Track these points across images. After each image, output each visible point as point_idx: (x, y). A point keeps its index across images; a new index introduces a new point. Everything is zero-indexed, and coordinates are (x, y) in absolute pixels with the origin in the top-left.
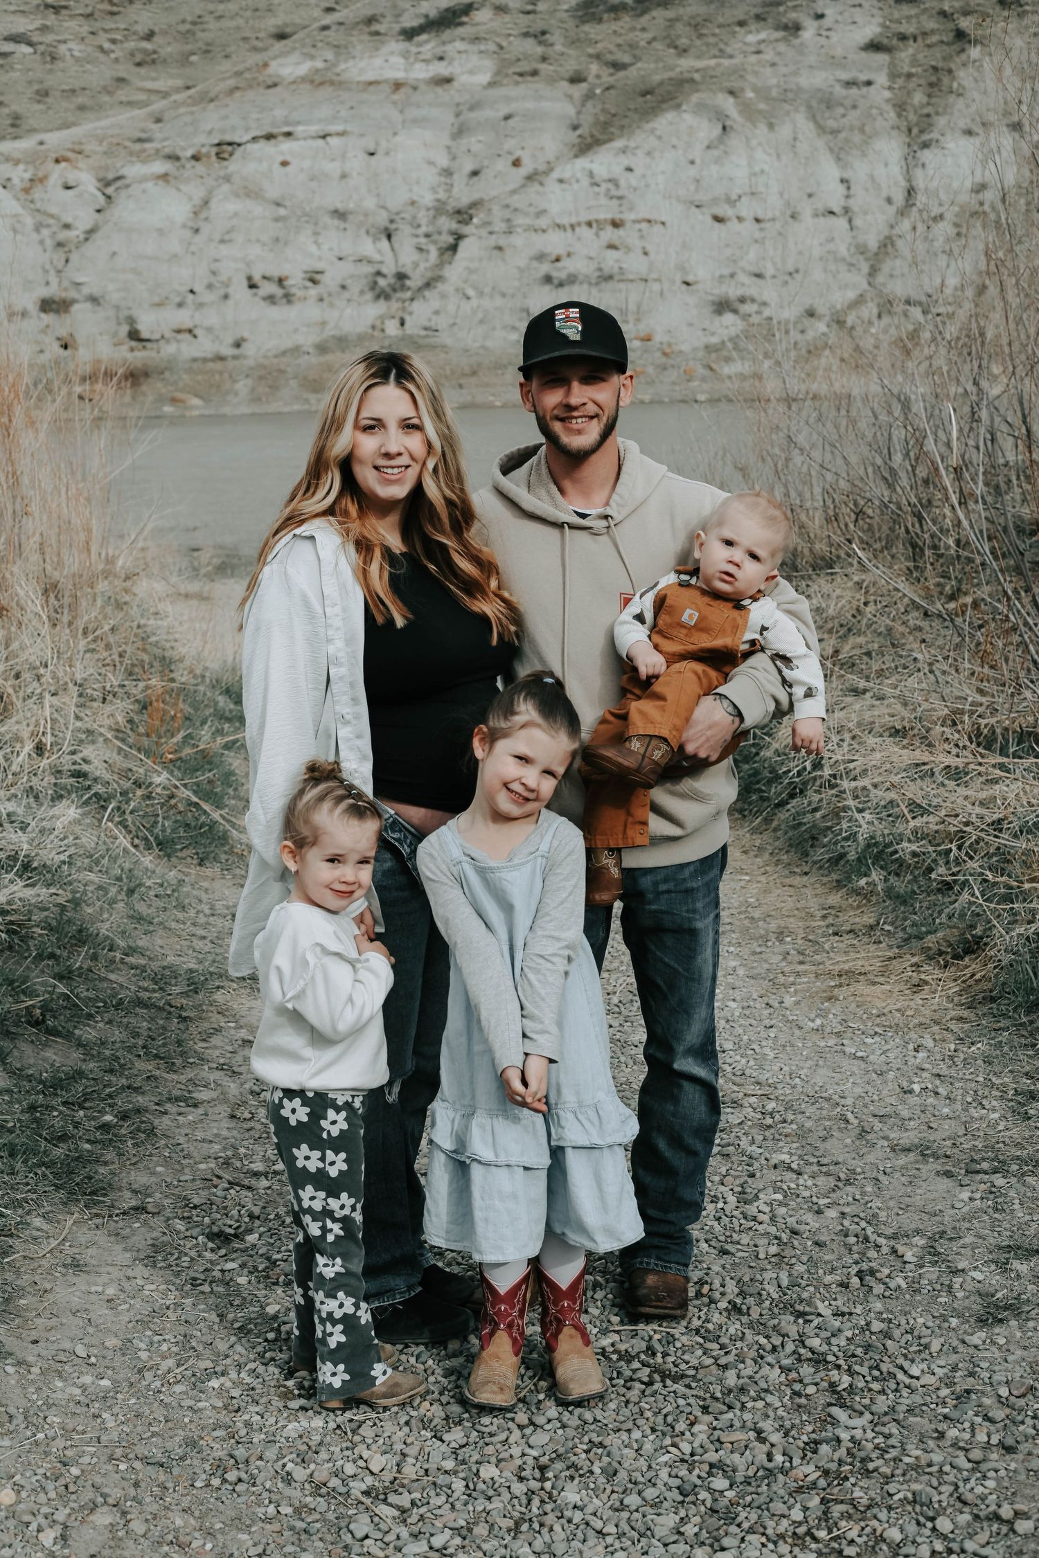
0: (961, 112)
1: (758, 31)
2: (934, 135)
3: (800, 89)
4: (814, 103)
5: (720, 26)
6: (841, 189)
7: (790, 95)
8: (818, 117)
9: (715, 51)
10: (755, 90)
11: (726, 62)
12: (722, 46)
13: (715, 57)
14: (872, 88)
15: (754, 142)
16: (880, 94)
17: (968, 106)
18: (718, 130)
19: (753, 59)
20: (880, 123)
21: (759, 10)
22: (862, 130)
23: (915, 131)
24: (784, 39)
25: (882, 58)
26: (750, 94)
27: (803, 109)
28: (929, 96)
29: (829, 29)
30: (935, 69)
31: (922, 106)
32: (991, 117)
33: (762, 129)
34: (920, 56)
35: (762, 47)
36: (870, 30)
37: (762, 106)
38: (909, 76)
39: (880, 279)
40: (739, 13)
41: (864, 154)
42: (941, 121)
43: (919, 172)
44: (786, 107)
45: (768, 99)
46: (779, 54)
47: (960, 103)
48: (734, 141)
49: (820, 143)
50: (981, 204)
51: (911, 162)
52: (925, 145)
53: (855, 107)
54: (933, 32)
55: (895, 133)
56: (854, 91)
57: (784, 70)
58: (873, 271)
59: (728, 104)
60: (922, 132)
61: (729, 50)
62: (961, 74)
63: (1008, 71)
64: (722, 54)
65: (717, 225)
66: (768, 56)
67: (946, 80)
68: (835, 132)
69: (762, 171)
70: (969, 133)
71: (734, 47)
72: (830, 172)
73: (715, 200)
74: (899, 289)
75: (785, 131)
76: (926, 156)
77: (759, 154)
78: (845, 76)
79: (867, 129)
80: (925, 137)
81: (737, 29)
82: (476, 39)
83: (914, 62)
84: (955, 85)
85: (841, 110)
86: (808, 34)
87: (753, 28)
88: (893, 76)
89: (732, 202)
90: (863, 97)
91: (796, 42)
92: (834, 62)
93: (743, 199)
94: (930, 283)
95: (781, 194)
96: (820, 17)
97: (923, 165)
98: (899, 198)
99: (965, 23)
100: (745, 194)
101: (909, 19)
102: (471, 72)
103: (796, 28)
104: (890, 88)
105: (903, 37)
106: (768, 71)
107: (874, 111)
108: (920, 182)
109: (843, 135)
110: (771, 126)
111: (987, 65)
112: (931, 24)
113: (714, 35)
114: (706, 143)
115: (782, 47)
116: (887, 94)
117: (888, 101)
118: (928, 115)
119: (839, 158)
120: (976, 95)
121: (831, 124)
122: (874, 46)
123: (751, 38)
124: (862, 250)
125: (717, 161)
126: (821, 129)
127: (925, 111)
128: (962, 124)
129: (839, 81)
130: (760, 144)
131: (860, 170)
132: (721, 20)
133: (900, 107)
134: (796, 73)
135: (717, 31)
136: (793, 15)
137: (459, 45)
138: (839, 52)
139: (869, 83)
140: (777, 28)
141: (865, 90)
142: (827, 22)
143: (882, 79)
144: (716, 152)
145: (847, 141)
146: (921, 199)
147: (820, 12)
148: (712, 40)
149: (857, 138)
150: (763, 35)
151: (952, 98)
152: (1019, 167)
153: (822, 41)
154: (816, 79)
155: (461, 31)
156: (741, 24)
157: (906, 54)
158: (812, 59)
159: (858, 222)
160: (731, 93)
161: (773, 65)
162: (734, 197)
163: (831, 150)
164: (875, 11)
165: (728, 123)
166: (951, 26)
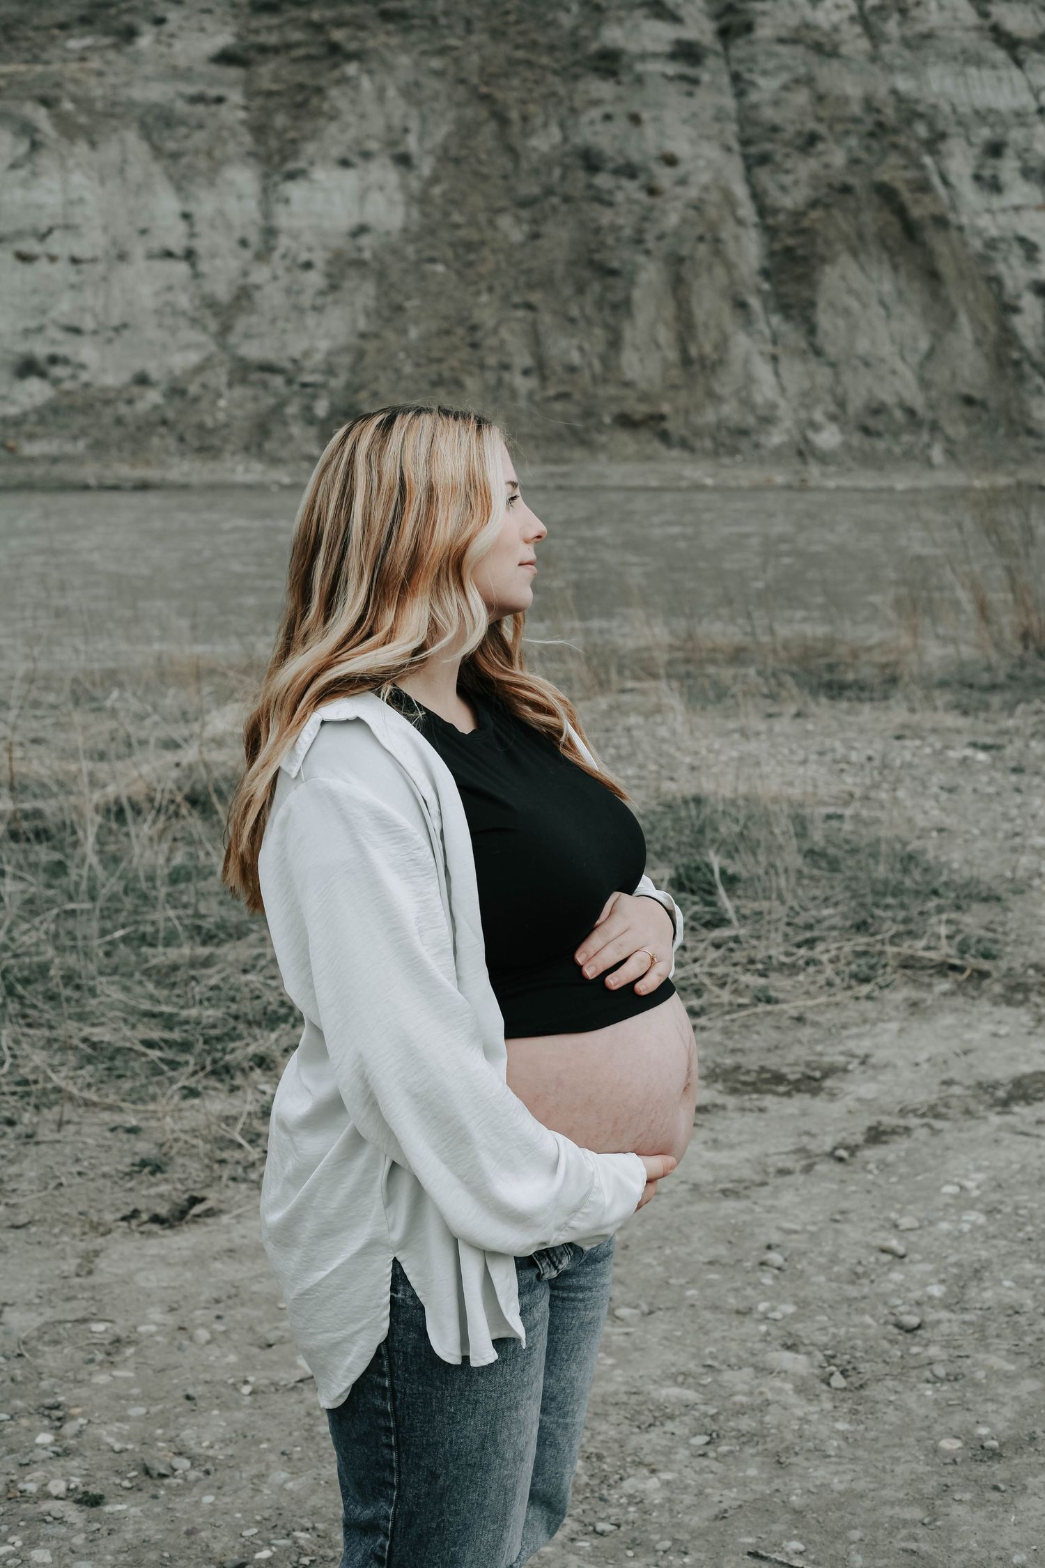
0: (336, 138)
1: (82, 36)
2: (301, 164)
3: (131, 104)
4: (150, 120)
5: (36, 29)
6: (182, 227)
7: (119, 110)
8: (155, 136)
9: (28, 56)
10: (75, 100)
11: (39, 68)
12: (36, 51)
13: (26, 62)
14: (223, 110)
15: (71, 163)
16: (233, 113)
17: (343, 131)
18: (23, 147)
19: (74, 66)
20: (231, 148)
21: (84, 12)
22: (209, 154)
23: (276, 159)
24: (115, 47)
25: (234, 73)
26: (68, 106)
27: (135, 125)
28: (296, 118)
29: (172, 36)
30: (301, 87)
31: (285, 130)
32: (373, 146)
33: (82, 148)
34: (284, 72)
35: (88, 54)
36: (223, 39)
37: (83, 120)
38: (269, 94)
39: (233, 339)
40: (60, 15)
41: (212, 184)
42: (310, 148)
43: (280, 209)
44: (114, 122)
45: (90, 112)
46: (108, 63)
47: (333, 129)
48: (45, 160)
49: (156, 168)
50: (360, 250)
51: (267, 194)
52: (291, 176)
53: (201, 126)
54: (298, 45)
55: (251, 161)
56: (200, 109)
57: (111, 79)
58: (226, 329)
59: (40, 116)
60: (284, 159)
61: (45, 56)
62: (334, 92)
63: (391, 92)
64: (36, 60)
65: (19, 265)
66: (95, 63)
67: (315, 101)
68: (175, 156)
69: (81, 200)
70: (345, 163)
71: (53, 53)
72: (166, 204)
73: (19, 234)
74: (253, 351)
75: (110, 152)
76: (294, 190)
77: (77, 178)
78: (192, 90)
79: (217, 153)
80: (291, 166)
81: (56, 32)
83: (276, 78)
84: (326, 106)
85: (183, 131)
86: (145, 42)
87: (76, 31)
88: (250, 93)
89: (43, 237)
90: (214, 115)
91: (129, 49)
92: (177, 73)
93: (57, 234)
94: (296, 348)
95: (105, 229)
96: (160, 21)
97: (287, 201)
98: (255, 238)
99: (338, 35)
100: (58, 227)
101: (268, 29)
103: (130, 34)
104: (246, 108)
105: (263, 49)
106: (93, 81)
107: (225, 134)
108: (282, 219)
109: (184, 161)
110: (93, 145)
111: (366, 83)
112: (296, 36)
113: (27, 39)
114: (9, 161)
115: (111, 55)
116: (242, 115)
117: (243, 123)
118: (293, 141)
119: (180, 185)
120: (351, 119)
121: (171, 146)
122: (225, 58)
123: (74, 44)
124: (210, 304)
125: (25, 184)
126: (158, 152)
127: (291, 134)
128: (336, 152)
129: (181, 95)
130: (78, 165)
131: (206, 204)
132: (36, 21)
133: (259, 130)
134: (128, 84)
135: (31, 34)
136: (126, 19)
138: (182, 62)
139: (220, 100)
140: (106, 33)
141: (213, 108)
142: (169, 27)
143: (236, 97)
144: (22, 173)
145: (190, 166)
146: (283, 242)
147: (159, 14)
148: (24, 44)
149: (203, 163)
150: (88, 41)
151: (322, 122)
152: (407, 204)
153: (163, 49)
154: (155, 93)
156: (63, 26)
157: (266, 73)
158: (149, 69)
159: (204, 267)
160: (46, 102)
161: (100, 74)
162: (43, 229)
163: (171, 178)
164: (229, 19)
165: (38, 137)
166: (321, 38)
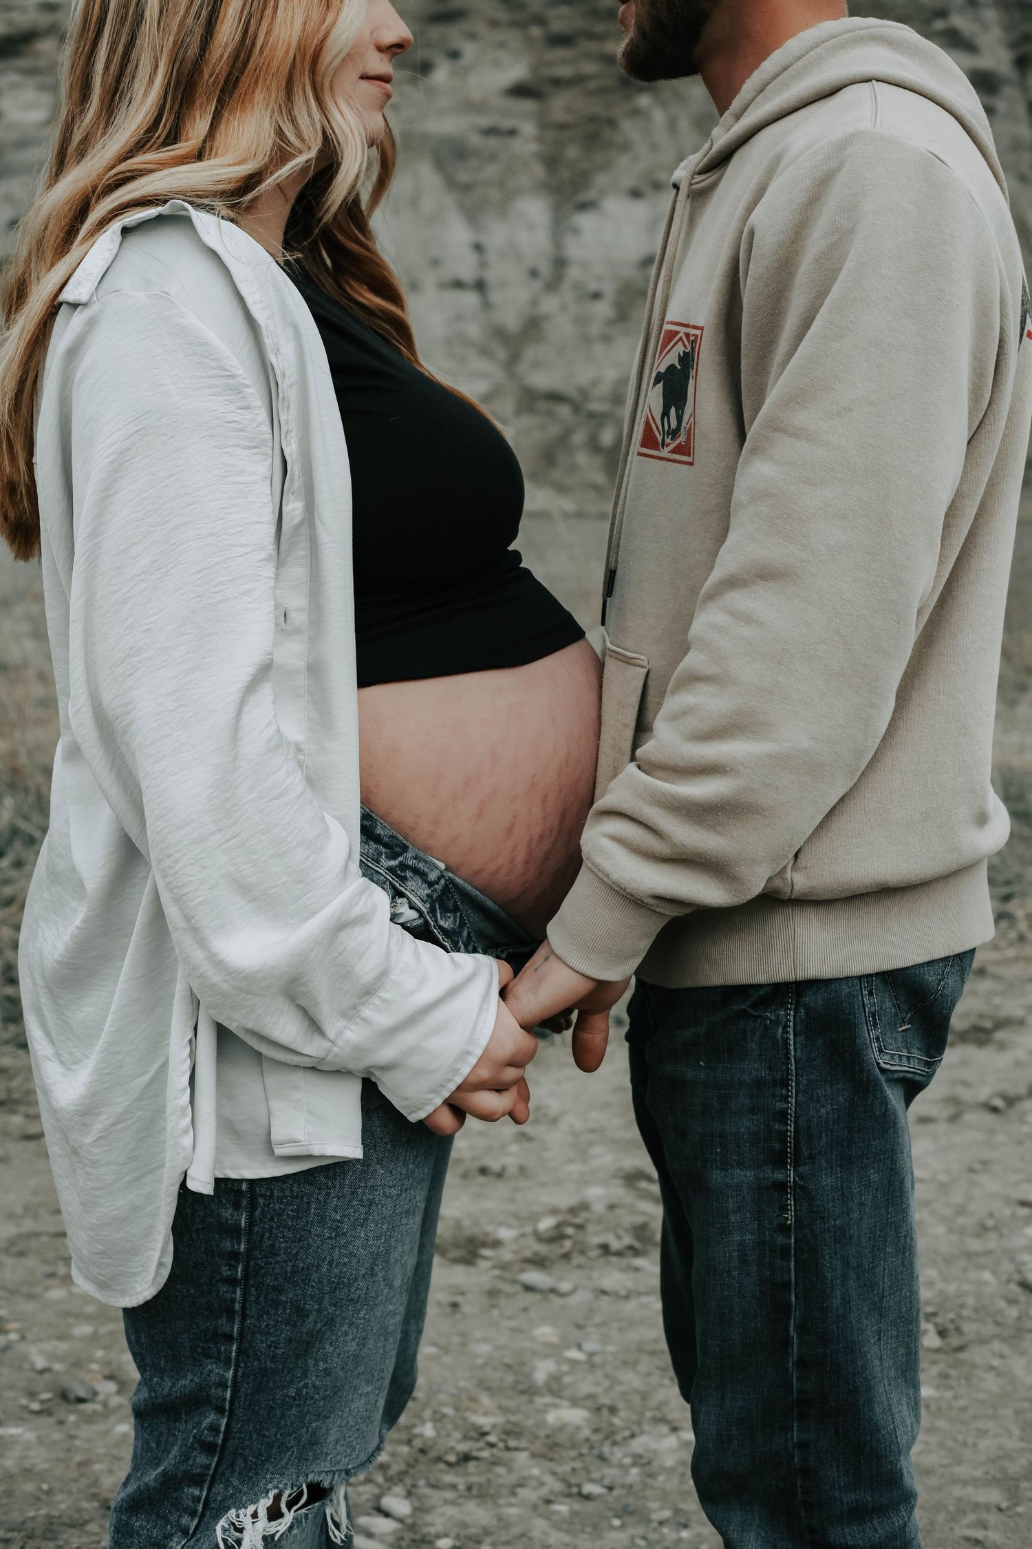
0: (627, 170)
2: (592, 195)
3: (426, 136)
4: (443, 152)
6: (471, 258)
7: (415, 143)
8: (449, 168)
14: (516, 141)
16: (527, 143)
17: (634, 162)
20: (523, 179)
22: (501, 185)
23: (568, 190)
24: (411, 80)
25: (528, 105)
27: (429, 157)
28: (588, 150)
29: (467, 69)
30: (593, 119)
31: (577, 162)
32: (664, 176)
34: (576, 104)
36: (517, 71)
38: (562, 127)
39: (522, 368)
41: (503, 214)
42: (601, 180)
43: (570, 240)
47: (624, 160)
49: (449, 200)
51: (560, 227)
52: (584, 206)
53: (493, 158)
54: (592, 77)
55: (543, 192)
56: (494, 141)
58: (514, 359)
60: (576, 190)
62: (626, 124)
63: (684, 124)
67: (607, 133)
68: (467, 188)
70: (636, 194)
72: (458, 234)
74: (541, 380)
76: (585, 221)
78: (484, 121)
79: (509, 184)
80: (583, 196)
82: (32, 72)
83: (569, 110)
84: (617, 138)
85: (476, 162)
86: (441, 75)
88: (543, 125)
90: (507, 147)
91: (425, 83)
92: (470, 106)
94: (584, 376)
96: (455, 55)
97: (577, 232)
98: (545, 268)
101: (562, 64)
102: (27, 107)
103: (425, 68)
104: (538, 140)
105: (558, 83)
107: (518, 166)
108: (573, 249)
109: (477, 192)
111: (659, 116)
112: (589, 68)
115: (407, 88)
116: (535, 147)
117: (534, 154)
118: (585, 173)
119: (472, 215)
120: (643, 150)
121: (463, 176)
122: (520, 91)
124: (500, 334)
126: (451, 184)
127: (583, 166)
128: (628, 182)
129: (475, 128)
131: (497, 235)
133: (552, 161)
134: (423, 117)
136: (423, 52)
137: (13, 77)
138: (476, 95)
139: (512, 132)
141: (506, 140)
142: (464, 61)
143: (529, 128)
145: (483, 198)
146: (573, 273)
147: (455, 48)
149: (495, 195)
151: (613, 153)
153: (458, 82)
154: (448, 125)
155: (19, 62)
157: (560, 105)
158: (443, 102)
159: (495, 296)
163: (463, 209)
164: (524, 52)
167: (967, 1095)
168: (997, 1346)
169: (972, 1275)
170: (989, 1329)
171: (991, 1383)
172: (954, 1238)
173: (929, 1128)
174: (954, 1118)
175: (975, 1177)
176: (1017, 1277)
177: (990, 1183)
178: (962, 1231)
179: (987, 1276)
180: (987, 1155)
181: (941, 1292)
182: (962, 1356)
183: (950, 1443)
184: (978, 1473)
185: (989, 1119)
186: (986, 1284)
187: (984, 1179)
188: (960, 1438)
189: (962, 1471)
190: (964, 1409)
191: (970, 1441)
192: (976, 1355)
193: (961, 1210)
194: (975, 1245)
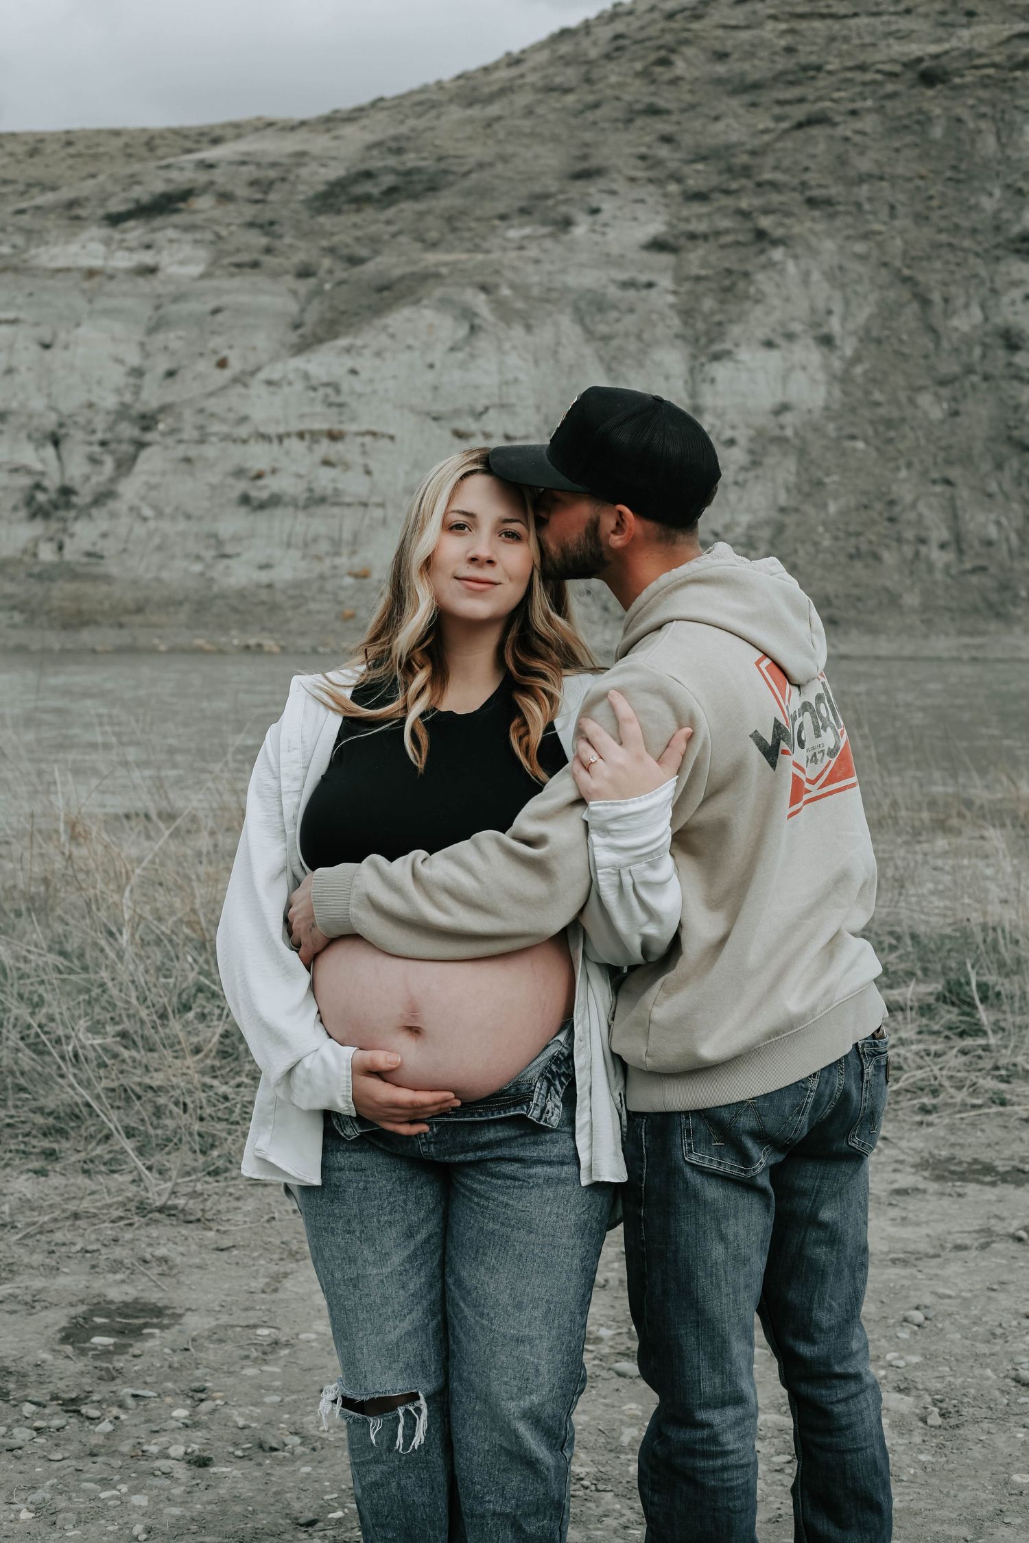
0: (760, 321)
1: (522, 226)
2: (727, 345)
3: (566, 290)
4: (583, 304)
5: (478, 219)
7: (554, 295)
8: (587, 320)
9: (469, 245)
10: (512, 286)
11: (480, 257)
12: (478, 240)
13: (469, 251)
14: (653, 293)
15: (507, 345)
16: (664, 297)
17: (767, 314)
18: (463, 331)
19: (513, 254)
20: (660, 331)
21: (523, 203)
22: (639, 337)
23: (703, 340)
24: (552, 235)
25: (666, 259)
26: (506, 292)
27: (569, 310)
28: (722, 302)
29: (605, 225)
30: (729, 272)
31: (712, 313)
32: (797, 327)
33: (518, 331)
34: (713, 258)
35: (525, 243)
36: (655, 227)
37: (519, 305)
38: (698, 279)
40: (501, 207)
41: (641, 365)
42: (735, 330)
43: (705, 388)
44: (549, 307)
45: (526, 298)
46: (545, 251)
47: (758, 311)
48: (483, 343)
49: (588, 350)
50: (782, 427)
51: (695, 375)
52: (716, 357)
53: (631, 310)
54: (727, 231)
55: (678, 342)
56: (631, 294)
57: (548, 267)
59: (480, 302)
60: (711, 341)
61: (486, 245)
62: (760, 277)
63: (816, 276)
64: (477, 248)
65: (457, 441)
66: (533, 252)
67: (741, 285)
68: (606, 339)
69: (516, 380)
70: (769, 344)
71: (493, 242)
73: (457, 413)
75: (545, 335)
76: (720, 371)
77: (513, 360)
78: (624, 276)
79: (646, 336)
80: (717, 347)
81: (497, 222)
82: (189, 228)
83: (704, 264)
84: (752, 290)
85: (614, 314)
86: (580, 231)
87: (515, 222)
88: (680, 278)
89: (478, 415)
90: (644, 300)
91: (566, 238)
92: (609, 260)
93: (492, 412)
95: (538, 408)
96: (595, 211)
97: (713, 381)
99: (765, 222)
100: (494, 406)
101: (698, 218)
102: (182, 263)
103: (567, 223)
104: (675, 293)
105: (692, 236)
106: (530, 268)
107: (654, 317)
108: (708, 398)
109: (615, 343)
110: (529, 328)
111: (791, 267)
112: (725, 223)
113: (470, 229)
114: (449, 344)
115: (548, 244)
116: (671, 299)
117: (672, 306)
118: (720, 324)
119: (610, 366)
120: (776, 302)
121: (602, 329)
122: (657, 245)
123: (513, 234)
125: (463, 366)
126: (590, 334)
127: (717, 318)
128: (761, 333)
129: (614, 281)
130: (514, 347)
132: (478, 212)
133: (687, 314)
134: (563, 271)
135: (473, 224)
136: (563, 209)
137: (171, 233)
138: (615, 250)
139: (650, 285)
140: (544, 223)
141: (644, 293)
142: (603, 217)
143: (665, 282)
144: (460, 355)
145: (620, 348)
147: (594, 205)
148: (467, 235)
149: (633, 346)
150: (527, 231)
151: (747, 305)
152: (829, 383)
153: (597, 238)
154: (586, 278)
155: (176, 219)
156: (503, 217)
157: (696, 258)
158: (583, 257)
160: (484, 288)
161: (537, 261)
162: (480, 408)
163: (601, 359)
164: (660, 208)
165: (477, 321)
166: (749, 225)
167: (999, 1227)
168: (985, 1425)
169: (977, 1372)
170: (984, 1412)
171: (977, 1452)
172: (967, 1342)
173: (964, 1254)
174: (984, 1247)
175: (993, 1294)
176: (1013, 1373)
177: (1004, 1300)
178: (974, 1338)
179: (989, 1372)
180: (1005, 1277)
181: (950, 1383)
182: (957, 1432)
183: (937, 1494)
184: (954, 1516)
185: (1014, 1247)
186: (988, 1378)
187: (1001, 1296)
188: (945, 1491)
189: (944, 1513)
190: (952, 1471)
191: (952, 1493)
192: (969, 1431)
193: (977, 1321)
194: (983, 1348)
